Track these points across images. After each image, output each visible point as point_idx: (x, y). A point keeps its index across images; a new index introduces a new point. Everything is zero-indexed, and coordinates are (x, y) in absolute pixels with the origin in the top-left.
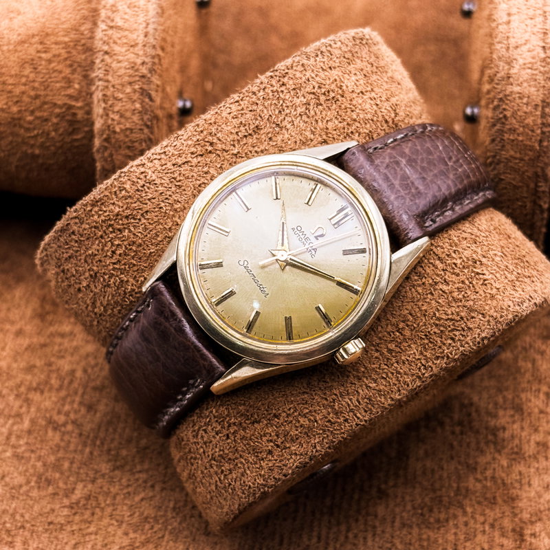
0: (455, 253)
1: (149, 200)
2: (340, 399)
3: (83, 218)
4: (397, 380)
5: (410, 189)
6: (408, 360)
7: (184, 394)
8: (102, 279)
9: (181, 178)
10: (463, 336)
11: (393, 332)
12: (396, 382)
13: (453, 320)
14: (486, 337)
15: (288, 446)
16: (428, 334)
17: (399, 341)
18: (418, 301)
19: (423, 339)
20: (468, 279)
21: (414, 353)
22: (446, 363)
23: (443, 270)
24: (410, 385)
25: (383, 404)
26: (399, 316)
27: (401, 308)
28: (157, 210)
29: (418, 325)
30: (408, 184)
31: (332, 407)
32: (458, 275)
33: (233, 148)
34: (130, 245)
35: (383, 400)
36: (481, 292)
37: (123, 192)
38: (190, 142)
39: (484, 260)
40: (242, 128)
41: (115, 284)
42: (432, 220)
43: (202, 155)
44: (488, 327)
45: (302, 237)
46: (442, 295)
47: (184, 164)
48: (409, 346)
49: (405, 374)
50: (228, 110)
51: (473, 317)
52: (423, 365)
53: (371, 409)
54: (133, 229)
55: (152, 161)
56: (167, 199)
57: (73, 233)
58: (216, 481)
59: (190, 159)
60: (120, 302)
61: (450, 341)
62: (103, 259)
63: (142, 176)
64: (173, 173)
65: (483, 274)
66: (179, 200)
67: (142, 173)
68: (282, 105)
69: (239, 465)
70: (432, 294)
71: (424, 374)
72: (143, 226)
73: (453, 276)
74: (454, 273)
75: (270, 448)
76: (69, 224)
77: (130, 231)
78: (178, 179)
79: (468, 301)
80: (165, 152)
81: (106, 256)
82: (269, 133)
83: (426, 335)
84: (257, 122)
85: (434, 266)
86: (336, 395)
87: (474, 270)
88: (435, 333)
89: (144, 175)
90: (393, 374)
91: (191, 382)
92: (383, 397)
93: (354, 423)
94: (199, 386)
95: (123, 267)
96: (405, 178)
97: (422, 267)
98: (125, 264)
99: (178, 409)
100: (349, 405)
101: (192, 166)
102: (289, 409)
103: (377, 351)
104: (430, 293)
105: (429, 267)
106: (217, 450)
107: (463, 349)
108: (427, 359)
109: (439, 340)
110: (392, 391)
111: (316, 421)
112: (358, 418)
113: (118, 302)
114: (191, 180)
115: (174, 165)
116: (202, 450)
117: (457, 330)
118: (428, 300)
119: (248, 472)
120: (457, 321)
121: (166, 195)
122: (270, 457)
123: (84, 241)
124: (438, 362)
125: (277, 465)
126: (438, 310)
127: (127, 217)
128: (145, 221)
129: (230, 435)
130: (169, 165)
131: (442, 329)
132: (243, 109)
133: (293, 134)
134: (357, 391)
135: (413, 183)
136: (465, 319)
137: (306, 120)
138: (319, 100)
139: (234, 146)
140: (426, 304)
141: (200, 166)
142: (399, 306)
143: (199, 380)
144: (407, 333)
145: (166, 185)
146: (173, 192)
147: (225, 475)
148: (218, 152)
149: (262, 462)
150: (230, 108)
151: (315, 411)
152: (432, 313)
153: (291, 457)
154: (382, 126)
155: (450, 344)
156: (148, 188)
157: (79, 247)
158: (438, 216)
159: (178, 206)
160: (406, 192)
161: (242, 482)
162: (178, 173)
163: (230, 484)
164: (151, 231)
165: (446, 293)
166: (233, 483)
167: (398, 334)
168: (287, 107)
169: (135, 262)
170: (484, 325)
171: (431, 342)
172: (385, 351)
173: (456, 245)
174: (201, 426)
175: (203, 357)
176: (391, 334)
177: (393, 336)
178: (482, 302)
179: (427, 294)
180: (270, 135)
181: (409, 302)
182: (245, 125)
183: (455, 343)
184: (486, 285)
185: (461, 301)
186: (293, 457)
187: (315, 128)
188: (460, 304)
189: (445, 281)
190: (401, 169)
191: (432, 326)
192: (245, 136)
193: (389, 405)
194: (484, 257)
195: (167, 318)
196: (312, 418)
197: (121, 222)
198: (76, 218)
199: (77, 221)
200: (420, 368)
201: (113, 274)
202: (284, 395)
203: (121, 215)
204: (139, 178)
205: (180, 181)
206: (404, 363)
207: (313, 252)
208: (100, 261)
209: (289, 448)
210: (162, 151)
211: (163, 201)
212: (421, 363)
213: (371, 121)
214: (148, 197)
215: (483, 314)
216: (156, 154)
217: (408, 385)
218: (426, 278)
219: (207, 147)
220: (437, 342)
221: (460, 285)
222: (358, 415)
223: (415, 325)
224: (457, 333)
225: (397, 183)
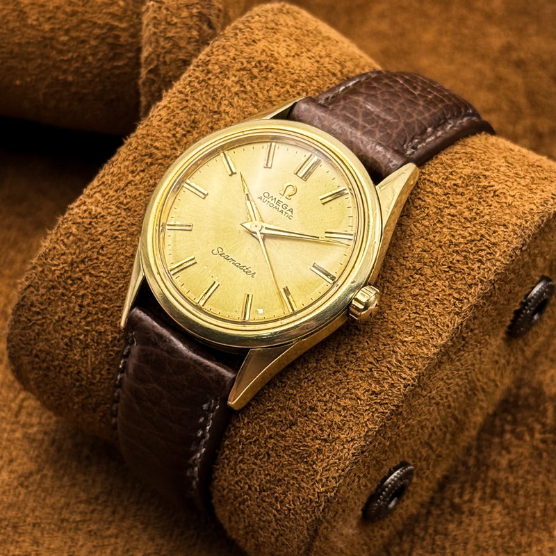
0: (452, 174)
1: (101, 234)
2: (377, 365)
3: (37, 283)
4: (434, 325)
5: (377, 122)
6: (438, 300)
7: (203, 427)
8: (78, 343)
9: (128, 200)
10: (491, 254)
11: (411, 276)
12: (434, 327)
13: (473, 241)
14: (516, 248)
15: (337, 436)
16: (450, 265)
17: (421, 283)
18: (428, 234)
19: (448, 272)
20: (476, 195)
21: (443, 290)
22: (481, 289)
23: (445, 195)
24: (450, 325)
25: (427, 354)
26: (413, 257)
27: (412, 248)
28: (112, 241)
29: (437, 258)
30: (373, 118)
31: (372, 377)
32: (462, 194)
33: (175, 152)
34: (95, 290)
35: (425, 351)
36: (496, 204)
37: (71, 238)
38: (127, 163)
39: (487, 173)
40: (178, 129)
41: (93, 340)
42: (413, 148)
43: (143, 171)
44: (516, 236)
45: (273, 202)
46: (452, 220)
47: (126, 186)
48: (435, 285)
49: (440, 316)
50: (158, 118)
51: (494, 232)
52: (457, 299)
53: (415, 365)
54: (93, 272)
55: (92, 197)
56: (119, 226)
57: (32, 305)
58: (275, 515)
59: (132, 178)
60: (106, 358)
61: (478, 264)
62: (72, 319)
63: (86, 215)
64: (118, 198)
65: (492, 186)
66: (133, 222)
67: (85, 211)
68: (213, 91)
69: (292, 482)
70: (442, 222)
71: (461, 308)
72: (103, 264)
73: (458, 197)
74: (457, 194)
75: (317, 446)
76: (24, 297)
77: (91, 275)
78: (125, 201)
79: (483, 216)
80: (103, 183)
81: (74, 315)
82: (208, 124)
83: (449, 267)
84: (193, 117)
85: (433, 194)
86: (371, 363)
87: (480, 184)
88: (458, 261)
89: (87, 212)
90: (426, 319)
91: (205, 406)
92: (424, 348)
93: (402, 386)
94: (215, 407)
95: (95, 317)
96: (367, 114)
97: (420, 198)
98: (96, 314)
99: (203, 450)
100: (389, 369)
101: (136, 184)
102: (325, 395)
103: (401, 301)
104: (438, 222)
105: (428, 196)
106: (263, 476)
107: (495, 268)
108: (459, 291)
109: (464, 267)
110: (432, 338)
111: (359, 398)
112: (404, 379)
113: (103, 360)
114: (139, 199)
115: (116, 191)
116: (247, 486)
117: (482, 250)
118: (438, 229)
119: (304, 485)
120: (479, 241)
121: (117, 222)
122: (321, 456)
123: (46, 308)
124: (472, 290)
125: (331, 462)
126: (453, 236)
127: (83, 261)
128: (104, 258)
129: (270, 452)
130: (111, 193)
131: (464, 254)
132: (173, 111)
133: (235, 115)
134: (394, 351)
135: (378, 116)
136: (486, 236)
137: (245, 96)
138: (252, 73)
139: (175, 149)
140: (438, 235)
141: (145, 182)
142: (409, 247)
143: (213, 401)
144: (428, 271)
145: (114, 213)
146: (124, 218)
147: (281, 502)
148: (160, 161)
149: (314, 466)
150: (159, 115)
151: (353, 388)
152: (448, 242)
153: (344, 448)
154: (331, 80)
155: (479, 267)
156: (97, 224)
157: (43, 318)
158: (419, 143)
159: (134, 229)
160: (373, 125)
161: (301, 499)
162: (124, 196)
163: (290, 510)
164: (113, 266)
165: (456, 216)
166: (293, 506)
167: (417, 276)
168: (220, 91)
169: (106, 306)
170: (510, 236)
171: (457, 272)
172: (410, 299)
173: (451, 167)
174: (237, 459)
175: (206, 368)
176: (411, 278)
177: (412, 280)
178: (499, 214)
179: (435, 224)
180: (210, 125)
181: (417, 239)
182: (181, 125)
183: (484, 265)
184: (497, 195)
185: (475, 219)
186: (345, 446)
187: (257, 101)
188: (475, 222)
189: (451, 205)
190: (361, 107)
191: (453, 255)
192: (184, 135)
193: (434, 354)
194: (487, 170)
195: (155, 345)
196: (353, 396)
197: (77, 270)
198: (29, 286)
199: (32, 289)
200: (454, 304)
201: (87, 331)
202: (313, 383)
203: (76, 262)
204: (83, 218)
205: (128, 203)
206: (435, 304)
207: (289, 213)
208: (70, 323)
209: (338, 438)
210: (100, 182)
211: (116, 230)
212: (454, 298)
213: (316, 78)
214: (99, 232)
215: (504, 225)
216: (95, 188)
217: (448, 326)
218: (428, 208)
219: (147, 161)
220: (463, 270)
221: (469, 202)
222: (403, 375)
223: (433, 260)
224: (483, 253)
225: (360, 121)
